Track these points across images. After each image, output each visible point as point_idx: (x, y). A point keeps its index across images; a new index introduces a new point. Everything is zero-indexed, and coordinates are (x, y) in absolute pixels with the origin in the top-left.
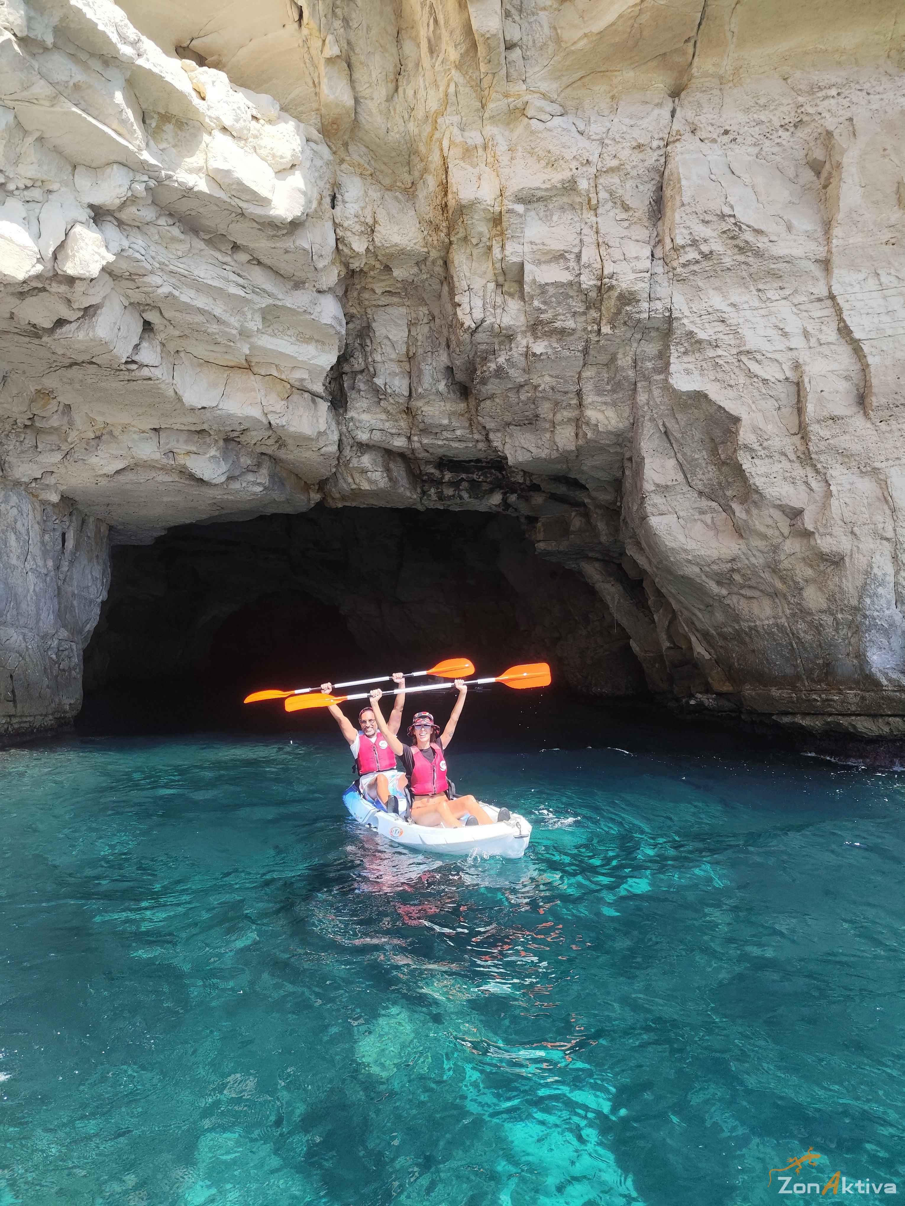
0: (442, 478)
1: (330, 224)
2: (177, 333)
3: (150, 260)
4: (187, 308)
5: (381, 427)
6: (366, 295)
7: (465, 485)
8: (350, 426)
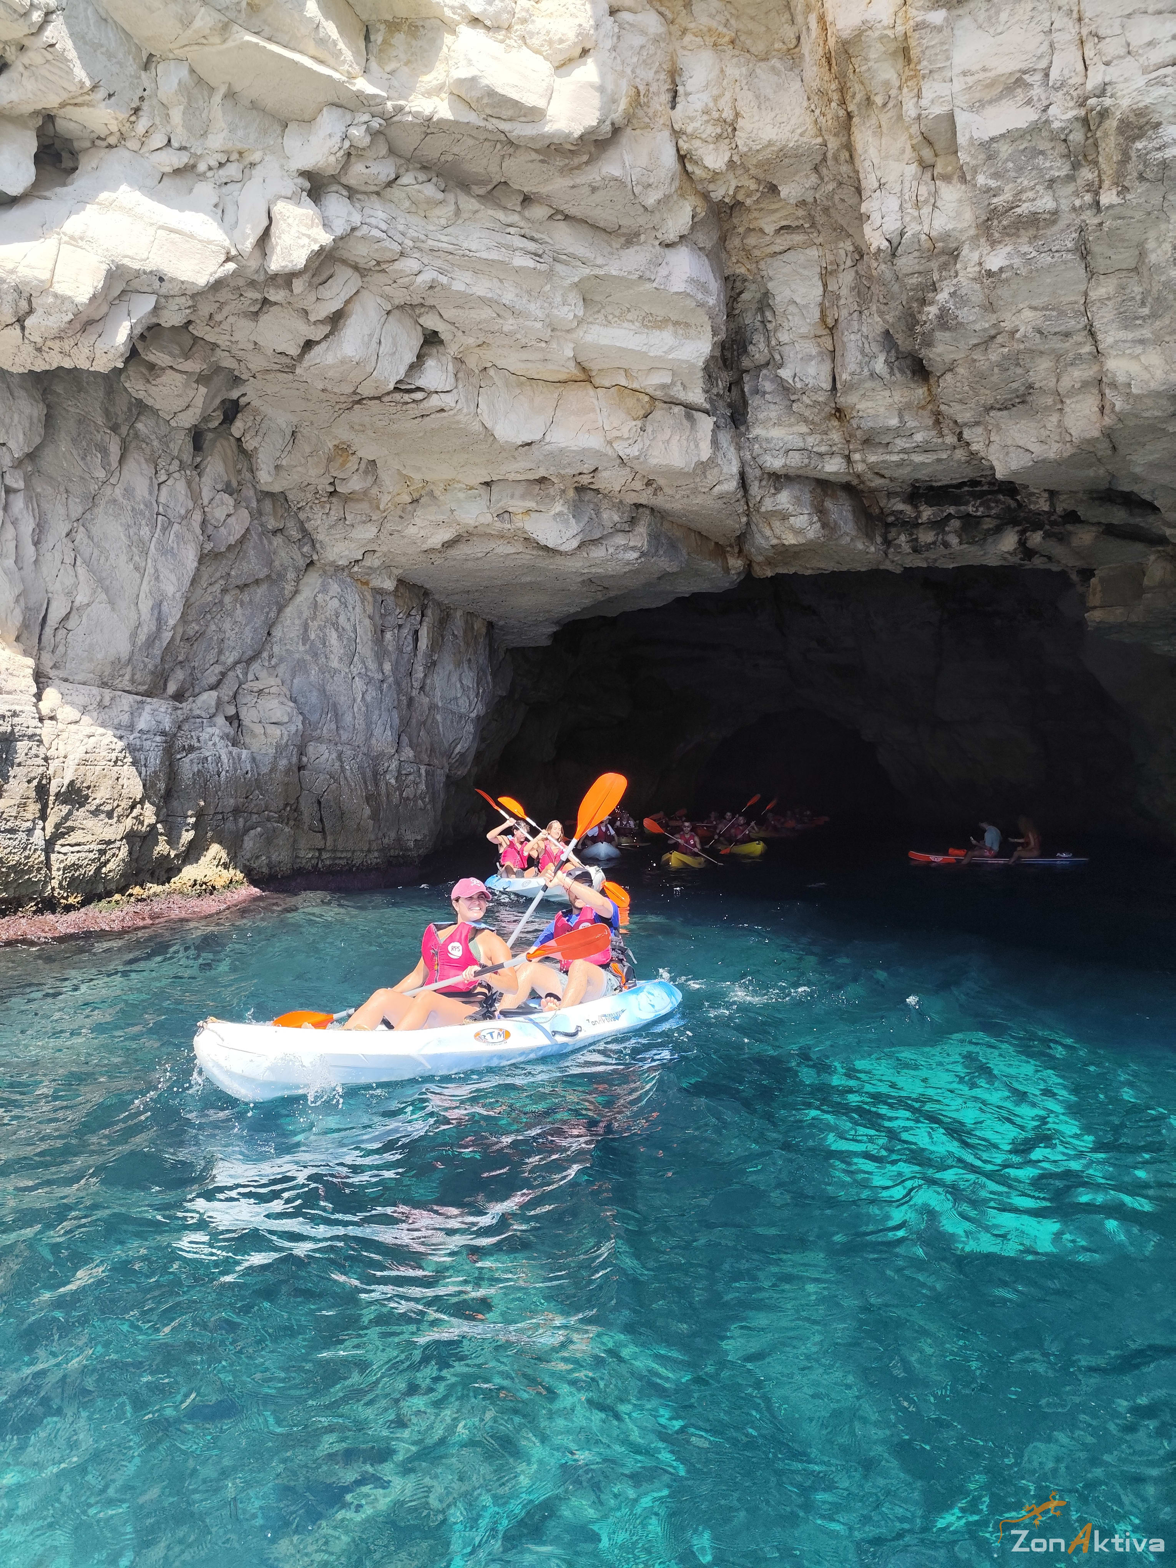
0: (916, 518)
1: (666, 133)
2: (471, 341)
3: (398, 237)
4: (465, 301)
5: (801, 445)
6: (751, 241)
7: (956, 524)
8: (755, 450)
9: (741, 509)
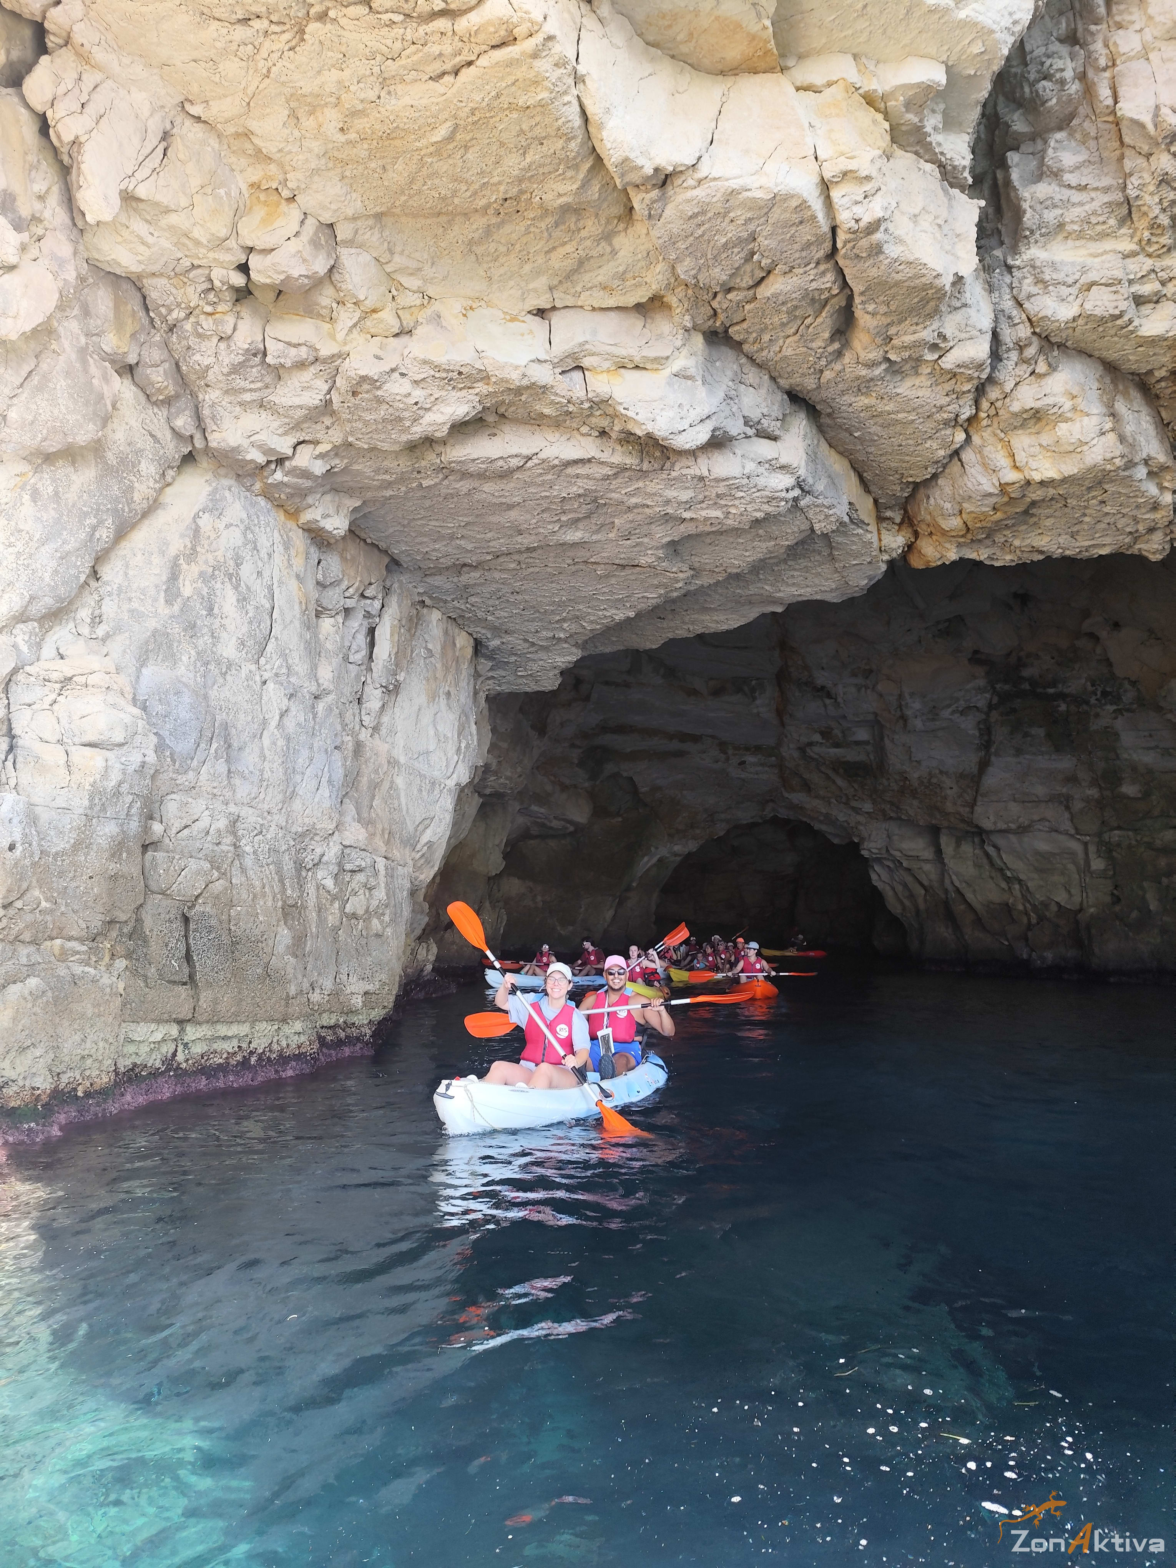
5: (1115, 277)
8: (1025, 287)
9: (967, 412)
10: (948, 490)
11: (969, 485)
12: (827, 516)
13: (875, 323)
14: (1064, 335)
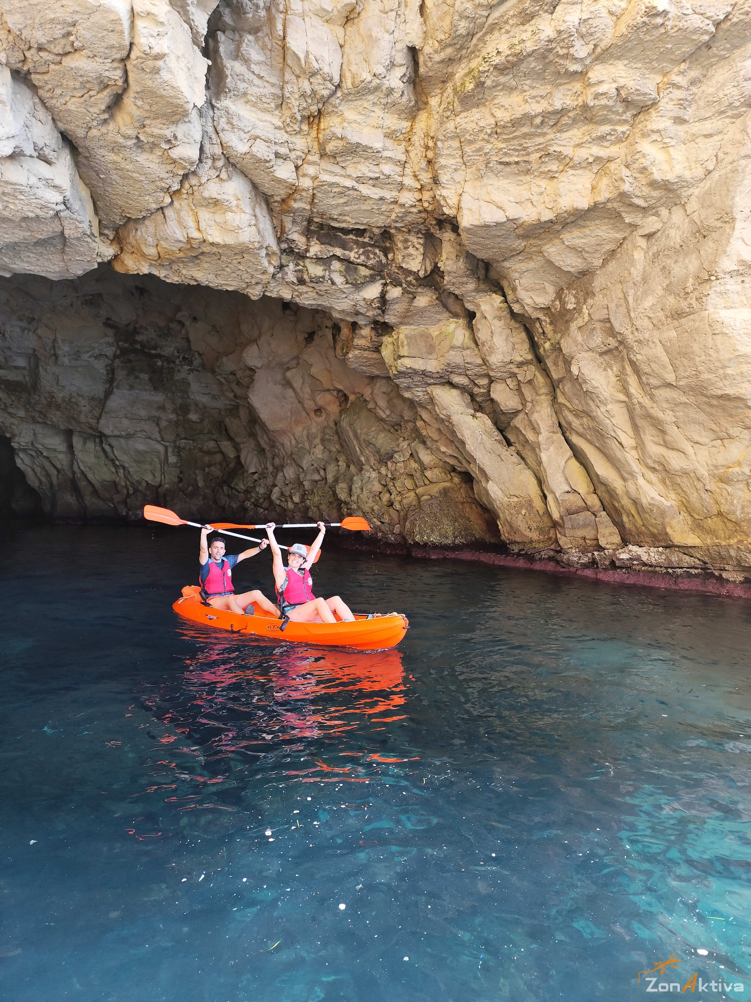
0: (307, 251)
7: (338, 264)
8: (221, 123)
9: (176, 187)
10: (151, 229)
11: (168, 231)
12: (77, 227)
13: (138, 113)
14: (237, 160)
